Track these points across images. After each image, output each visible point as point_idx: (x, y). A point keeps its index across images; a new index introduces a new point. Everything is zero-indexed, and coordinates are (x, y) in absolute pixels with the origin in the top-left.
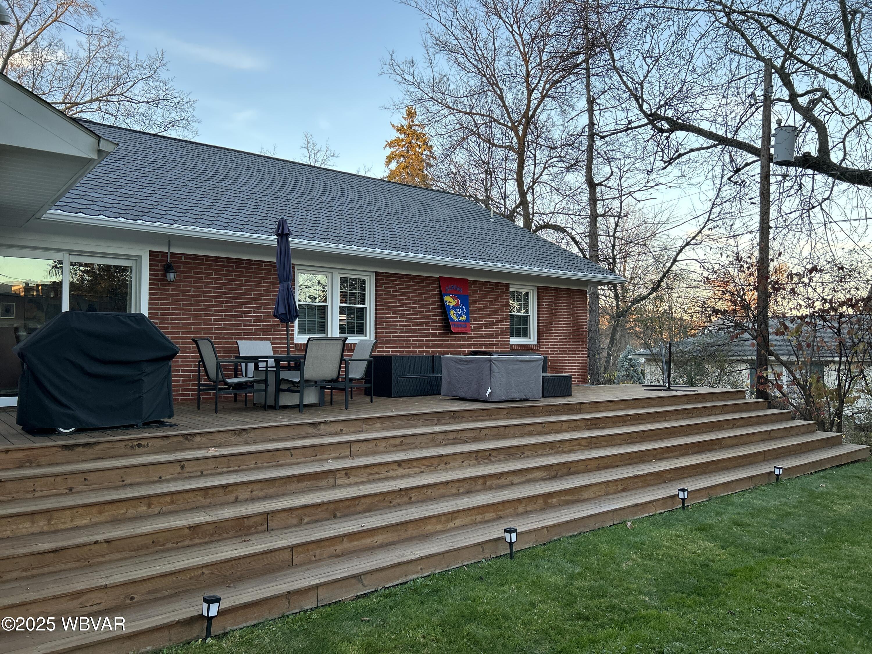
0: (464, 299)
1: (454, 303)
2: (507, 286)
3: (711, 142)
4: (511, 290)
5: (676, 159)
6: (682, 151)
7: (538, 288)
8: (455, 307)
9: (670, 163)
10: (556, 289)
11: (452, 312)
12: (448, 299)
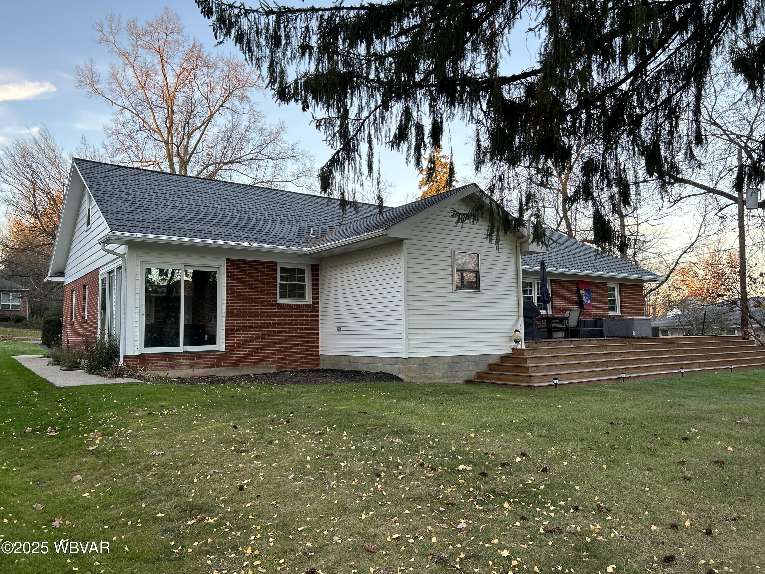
0: (588, 291)
1: (584, 293)
2: (606, 284)
3: (702, 191)
4: (608, 285)
5: (679, 200)
6: (683, 196)
7: (620, 284)
8: (585, 296)
9: (675, 203)
10: (628, 285)
11: (584, 298)
12: (581, 291)
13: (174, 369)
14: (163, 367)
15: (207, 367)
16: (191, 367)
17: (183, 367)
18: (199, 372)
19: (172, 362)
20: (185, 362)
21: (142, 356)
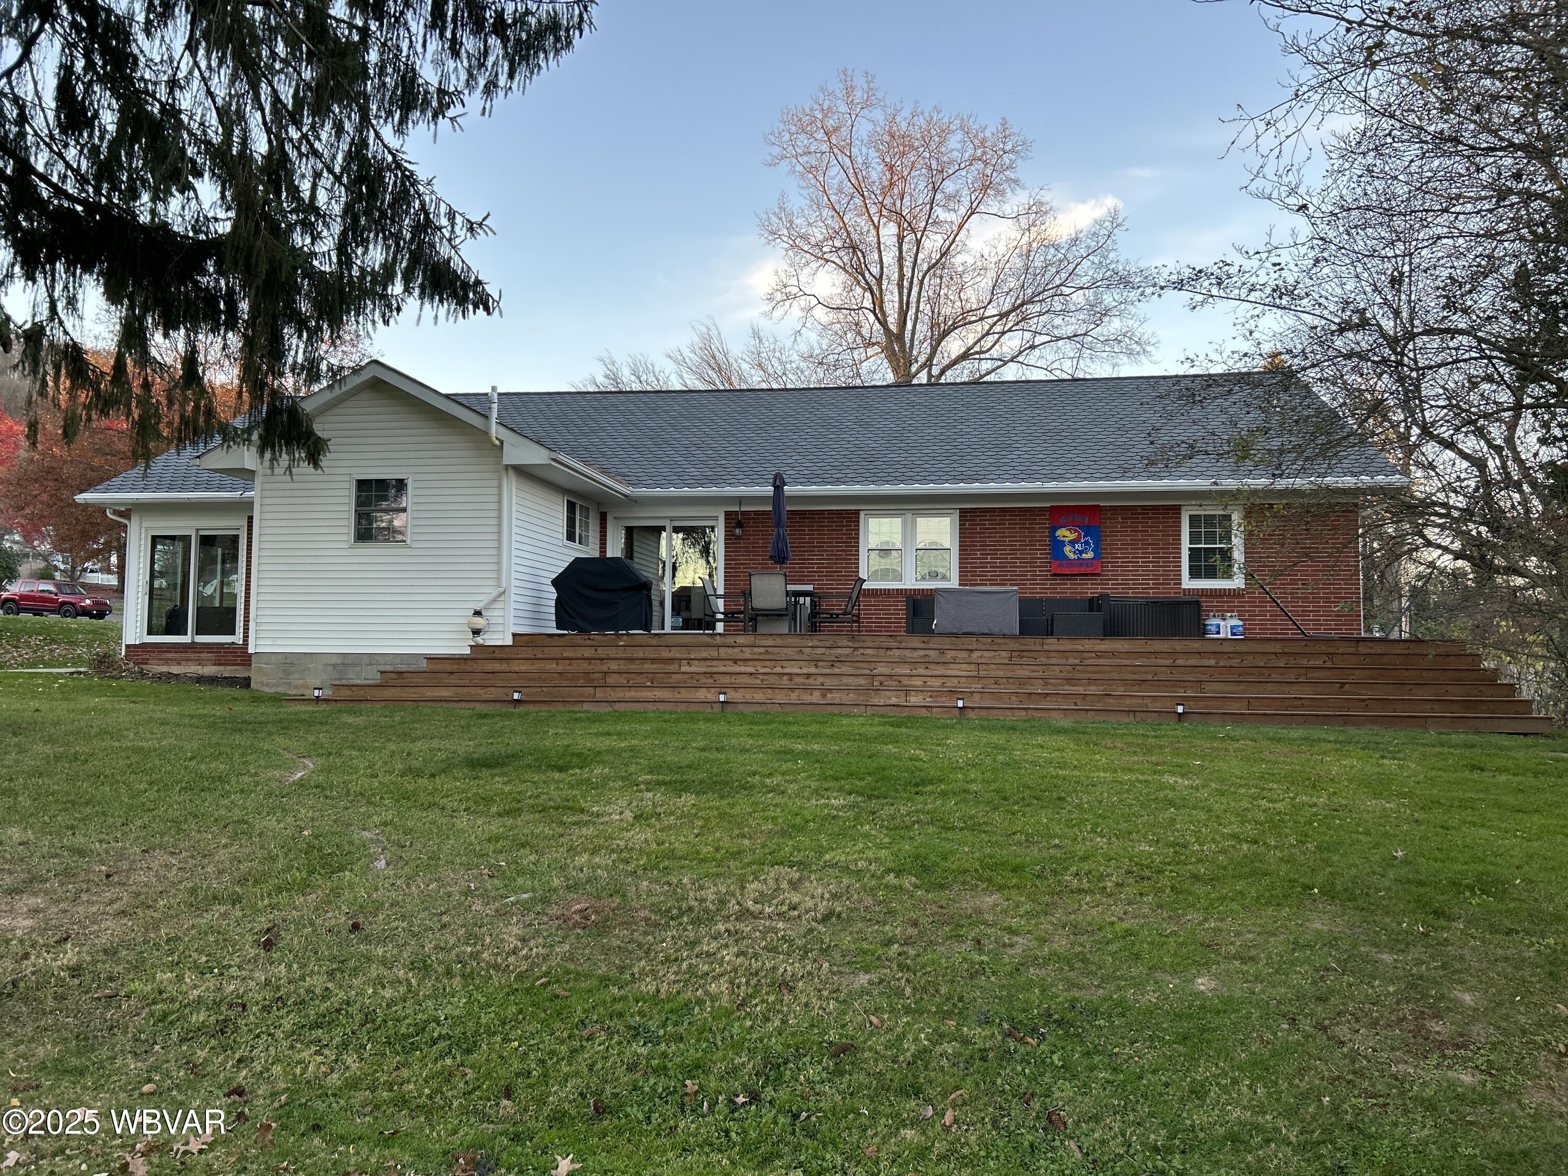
0: (1091, 530)
1: (1072, 536)
2: (1176, 508)
7: (1246, 507)
8: (1073, 542)
10: (1289, 507)
11: (1068, 549)
12: (1062, 532)
13: (179, 664)
14: (167, 661)
15: (219, 665)
16: (200, 662)
17: (190, 663)
18: (210, 670)
19: (177, 655)
20: (193, 656)
21: (144, 646)
